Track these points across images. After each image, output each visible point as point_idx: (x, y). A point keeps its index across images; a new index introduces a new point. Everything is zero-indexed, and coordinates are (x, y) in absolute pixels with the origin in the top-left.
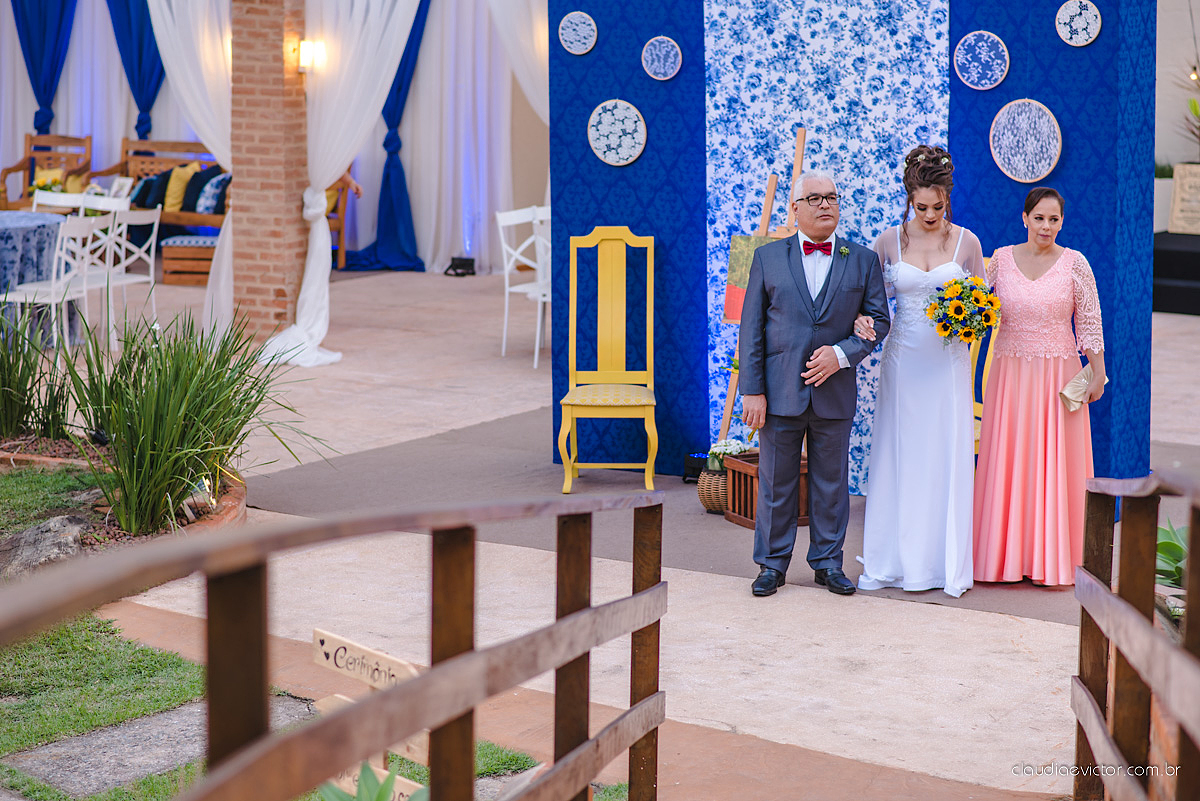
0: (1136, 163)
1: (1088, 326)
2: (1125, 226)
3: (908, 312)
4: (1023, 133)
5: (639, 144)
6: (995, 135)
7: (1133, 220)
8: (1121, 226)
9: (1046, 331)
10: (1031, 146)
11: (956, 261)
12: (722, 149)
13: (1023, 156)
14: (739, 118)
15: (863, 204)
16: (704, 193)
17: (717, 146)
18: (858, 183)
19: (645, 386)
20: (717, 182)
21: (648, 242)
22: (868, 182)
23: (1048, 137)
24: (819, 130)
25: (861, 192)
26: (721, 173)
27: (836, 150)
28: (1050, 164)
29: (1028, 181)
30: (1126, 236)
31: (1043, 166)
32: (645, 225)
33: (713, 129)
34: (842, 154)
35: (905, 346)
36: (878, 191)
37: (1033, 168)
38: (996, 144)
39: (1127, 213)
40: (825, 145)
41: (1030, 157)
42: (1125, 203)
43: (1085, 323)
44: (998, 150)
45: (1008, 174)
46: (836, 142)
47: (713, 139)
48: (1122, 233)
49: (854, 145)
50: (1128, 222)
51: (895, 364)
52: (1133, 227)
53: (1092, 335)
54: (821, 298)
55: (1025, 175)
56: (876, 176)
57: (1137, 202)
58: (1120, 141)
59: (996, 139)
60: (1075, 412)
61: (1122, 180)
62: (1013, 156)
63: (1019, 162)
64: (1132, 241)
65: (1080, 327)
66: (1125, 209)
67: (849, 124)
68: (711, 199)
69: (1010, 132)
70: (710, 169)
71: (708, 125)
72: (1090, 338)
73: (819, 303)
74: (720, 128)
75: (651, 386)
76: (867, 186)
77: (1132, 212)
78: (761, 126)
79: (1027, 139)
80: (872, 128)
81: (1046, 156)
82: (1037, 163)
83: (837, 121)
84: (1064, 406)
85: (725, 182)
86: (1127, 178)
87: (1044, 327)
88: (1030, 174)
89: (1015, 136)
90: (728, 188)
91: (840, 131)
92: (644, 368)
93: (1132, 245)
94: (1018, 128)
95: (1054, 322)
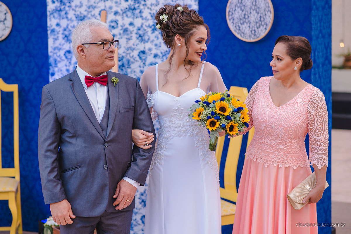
0: (322, 28)
1: (317, 147)
2: (317, 69)
3: (167, 129)
4: (248, 9)
5: (8, 27)
6: (229, 12)
7: (321, 66)
8: (314, 69)
9: (281, 146)
10: (254, 17)
11: (201, 87)
12: (57, 29)
13: (248, 24)
14: (67, 9)
15: (145, 60)
16: (47, 57)
17: (54, 26)
18: (141, 47)
19: (14, 177)
20: (55, 49)
21: (14, 88)
22: (148, 45)
23: (265, 10)
24: (116, 13)
25: (143, 52)
26: (57, 43)
27: (127, 26)
28: (266, 29)
29: (252, 40)
30: (317, 76)
31: (261, 31)
32: (13, 78)
33: (52, 16)
34: (131, 28)
35: (165, 155)
36: (154, 51)
37: (255, 32)
38: (230, 17)
39: (318, 61)
40: (120, 23)
41: (253, 24)
42: (316, 54)
43: (314, 144)
44: (232, 21)
45: (239, 36)
46: (127, 21)
47: (52, 22)
48: (315, 74)
49: (138, 22)
50: (318, 67)
51: (160, 170)
52: (321, 70)
53: (318, 154)
54: (106, 120)
55: (250, 36)
56: (152, 41)
57: (323, 54)
58: (313, 12)
59: (231, 13)
60: (299, 211)
61: (314, 38)
62: (241, 24)
63: (245, 28)
64: (321, 80)
65: (311, 147)
66: (316, 58)
67: (134, 9)
68: (51, 60)
69: (239, 9)
70: (50, 41)
71: (48, 14)
72: (316, 156)
73: (104, 124)
74: (56, 15)
75: (18, 178)
76: (147, 48)
77: (321, 60)
78: (80, 12)
79: (251, 13)
80: (149, 11)
81: (263, 23)
82: (257, 28)
83: (127, 7)
84: (292, 206)
85: (60, 49)
86: (318, 38)
87: (280, 143)
88: (253, 36)
89: (243, 11)
90: (62, 53)
91: (129, 14)
92: (13, 166)
93: (321, 83)
94: (244, 6)
95: (288, 141)
